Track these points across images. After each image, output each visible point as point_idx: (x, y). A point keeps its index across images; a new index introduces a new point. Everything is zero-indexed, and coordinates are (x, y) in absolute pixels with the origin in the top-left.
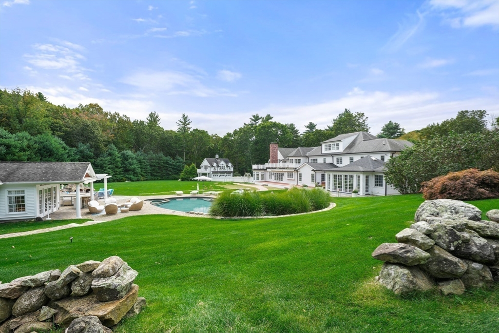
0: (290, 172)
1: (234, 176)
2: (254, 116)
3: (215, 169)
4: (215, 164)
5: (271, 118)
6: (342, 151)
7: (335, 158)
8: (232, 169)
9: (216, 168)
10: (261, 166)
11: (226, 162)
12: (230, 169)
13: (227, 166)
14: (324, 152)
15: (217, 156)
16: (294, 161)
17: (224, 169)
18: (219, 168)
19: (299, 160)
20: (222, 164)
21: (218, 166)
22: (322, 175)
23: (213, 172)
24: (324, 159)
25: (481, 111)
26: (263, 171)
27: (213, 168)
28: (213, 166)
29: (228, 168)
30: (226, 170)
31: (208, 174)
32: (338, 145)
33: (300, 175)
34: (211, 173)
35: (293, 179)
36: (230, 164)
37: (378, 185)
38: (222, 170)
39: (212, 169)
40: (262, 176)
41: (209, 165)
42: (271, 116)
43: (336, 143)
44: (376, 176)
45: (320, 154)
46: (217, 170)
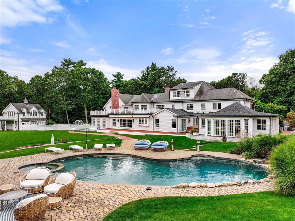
0: (143, 118)
1: (48, 124)
2: (66, 61)
3: (24, 115)
4: (25, 110)
5: (84, 65)
6: (193, 98)
7: (185, 105)
8: (45, 116)
9: (26, 115)
10: (99, 113)
11: (38, 108)
12: (42, 115)
13: (40, 113)
14: (172, 98)
15: (26, 101)
16: (140, 107)
17: (36, 115)
18: (30, 115)
19: (146, 106)
20: (34, 111)
21: (28, 113)
22: (182, 120)
23: (23, 120)
24: (173, 105)
25: (243, 74)
26: (105, 118)
27: (23, 115)
28: (22, 113)
29: (41, 115)
30: (38, 117)
31: (16, 122)
32: (188, 92)
33: (157, 121)
34: (20, 120)
35: (148, 125)
36: (42, 111)
37: (260, 129)
38: (34, 117)
39: (21, 116)
40: (104, 122)
41: (17, 111)
42: (84, 62)
43: (185, 90)
44: (258, 120)
45: (168, 100)
46: (27, 117)
